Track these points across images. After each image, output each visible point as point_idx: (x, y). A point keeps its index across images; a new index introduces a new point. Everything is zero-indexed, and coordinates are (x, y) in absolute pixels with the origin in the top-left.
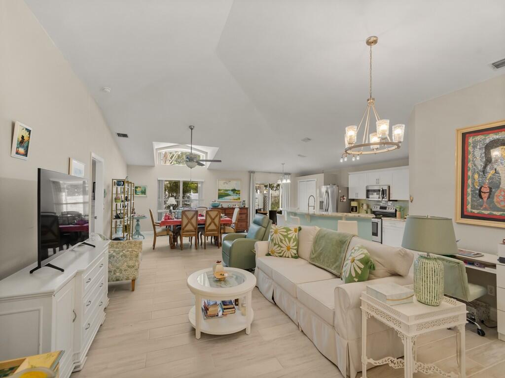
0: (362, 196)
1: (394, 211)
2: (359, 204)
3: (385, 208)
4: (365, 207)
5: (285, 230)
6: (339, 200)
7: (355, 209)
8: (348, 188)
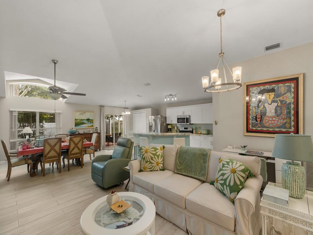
0: (175, 122)
1: (192, 130)
2: (172, 127)
3: (187, 128)
4: (176, 128)
5: (153, 150)
6: (162, 125)
7: (170, 130)
8: (166, 117)
